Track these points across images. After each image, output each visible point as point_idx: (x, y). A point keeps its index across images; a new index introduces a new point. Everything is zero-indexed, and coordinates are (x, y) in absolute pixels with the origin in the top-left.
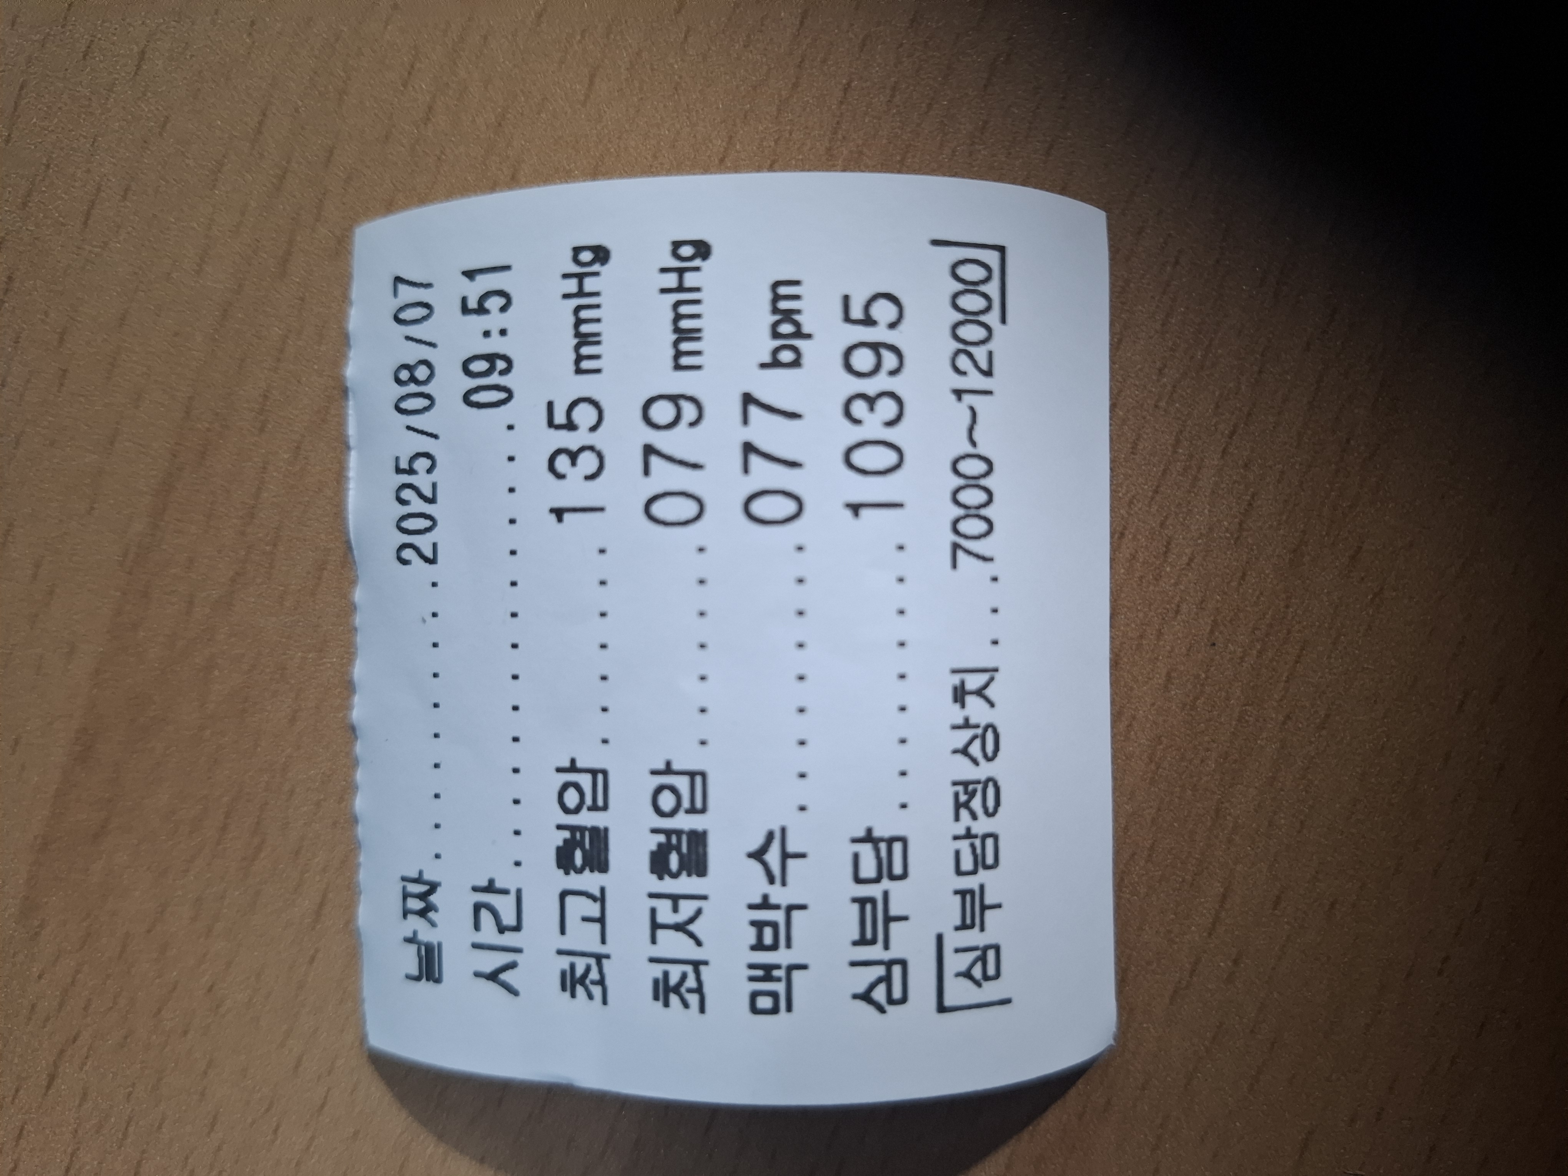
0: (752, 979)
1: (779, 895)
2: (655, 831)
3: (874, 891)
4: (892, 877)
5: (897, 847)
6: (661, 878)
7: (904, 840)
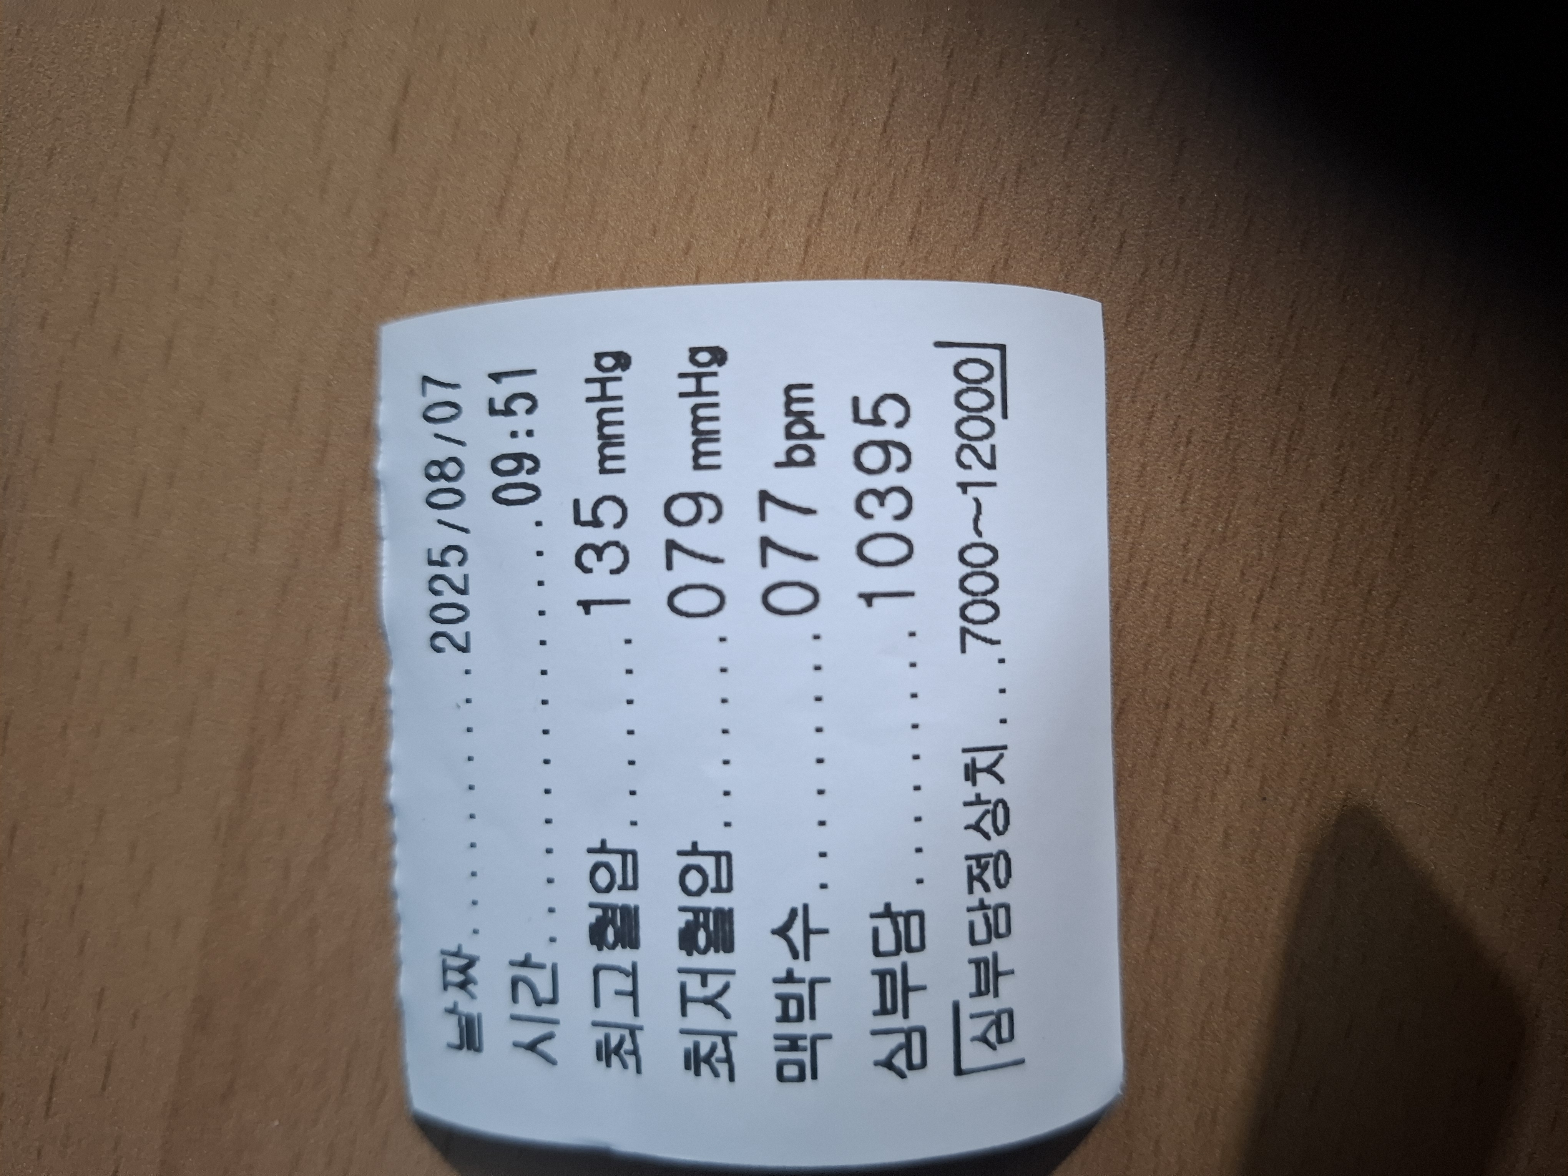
0: (778, 1049)
1: (801, 969)
2: (683, 909)
3: (893, 963)
4: (910, 949)
5: (915, 921)
6: (690, 954)
7: (921, 915)
